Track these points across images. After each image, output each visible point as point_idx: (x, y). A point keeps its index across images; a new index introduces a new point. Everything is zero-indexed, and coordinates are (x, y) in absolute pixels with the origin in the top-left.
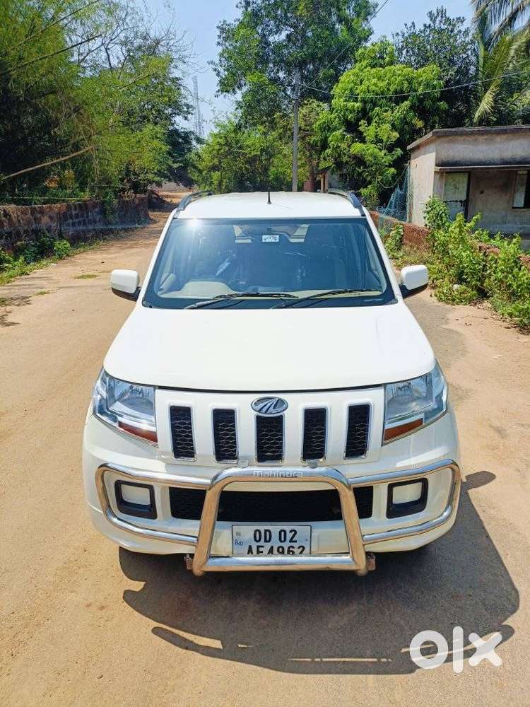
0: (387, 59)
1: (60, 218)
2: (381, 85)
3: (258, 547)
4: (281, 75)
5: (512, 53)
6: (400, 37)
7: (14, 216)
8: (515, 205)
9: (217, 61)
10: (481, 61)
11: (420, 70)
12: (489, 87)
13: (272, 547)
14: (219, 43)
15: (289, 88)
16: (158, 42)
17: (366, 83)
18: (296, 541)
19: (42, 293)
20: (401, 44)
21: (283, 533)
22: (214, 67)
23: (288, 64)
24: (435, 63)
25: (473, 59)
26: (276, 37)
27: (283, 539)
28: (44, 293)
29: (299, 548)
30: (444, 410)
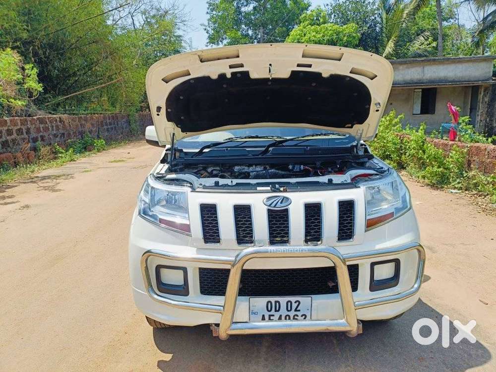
0: (321, 20)
1: (99, 125)
2: (318, 36)
3: (270, 316)
4: (250, 32)
5: (405, 15)
6: (329, 7)
7: (66, 122)
8: (414, 113)
9: (207, 24)
10: (385, 21)
11: (344, 27)
12: (391, 37)
13: (281, 316)
14: (207, 13)
15: (256, 41)
16: (166, 12)
17: (308, 36)
18: (299, 311)
19: (85, 171)
20: (330, 11)
21: (289, 304)
22: (205, 28)
23: (255, 25)
24: (354, 22)
25: (379, 19)
26: (246, 8)
27: (289, 309)
28: (88, 171)
29: (302, 316)
30: (409, 207)
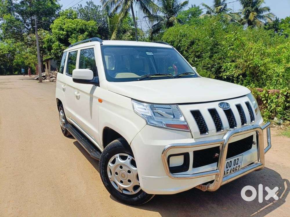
2: (74, 26)
3: (227, 171)
6: (77, 9)
11: (89, 22)
12: (114, 31)
13: (231, 169)
21: (235, 161)
27: (235, 164)
29: (238, 166)
